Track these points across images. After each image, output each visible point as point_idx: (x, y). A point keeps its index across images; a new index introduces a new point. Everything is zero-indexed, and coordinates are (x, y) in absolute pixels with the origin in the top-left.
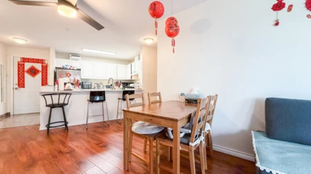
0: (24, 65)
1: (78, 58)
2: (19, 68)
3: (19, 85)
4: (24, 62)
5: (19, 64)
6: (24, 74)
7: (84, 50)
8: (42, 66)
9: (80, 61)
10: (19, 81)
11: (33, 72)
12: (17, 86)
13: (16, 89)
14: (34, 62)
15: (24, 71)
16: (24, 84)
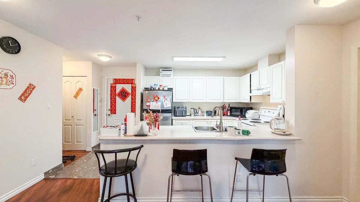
0: (115, 87)
1: (169, 73)
2: (111, 91)
3: (111, 110)
4: (116, 83)
5: (111, 87)
6: (115, 99)
7: (176, 59)
8: (132, 87)
9: (172, 77)
10: (111, 106)
11: (124, 95)
12: (109, 112)
13: (109, 115)
14: (124, 83)
15: (115, 95)
16: (115, 110)
